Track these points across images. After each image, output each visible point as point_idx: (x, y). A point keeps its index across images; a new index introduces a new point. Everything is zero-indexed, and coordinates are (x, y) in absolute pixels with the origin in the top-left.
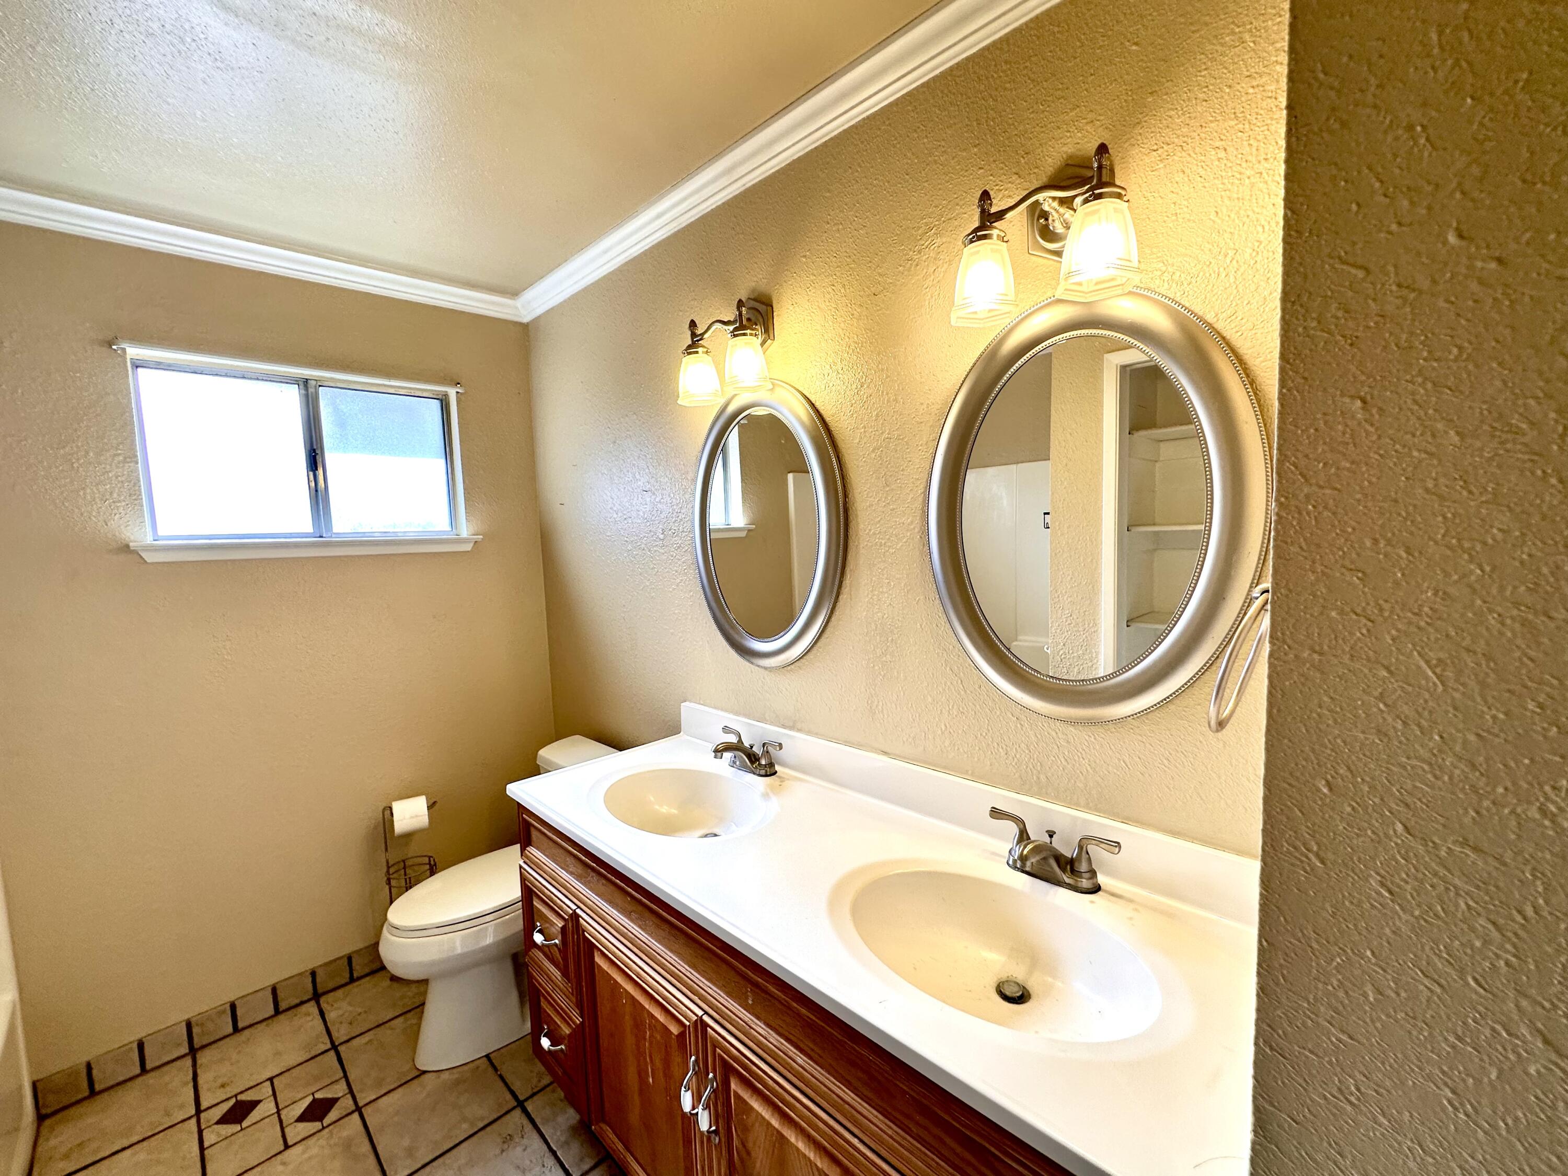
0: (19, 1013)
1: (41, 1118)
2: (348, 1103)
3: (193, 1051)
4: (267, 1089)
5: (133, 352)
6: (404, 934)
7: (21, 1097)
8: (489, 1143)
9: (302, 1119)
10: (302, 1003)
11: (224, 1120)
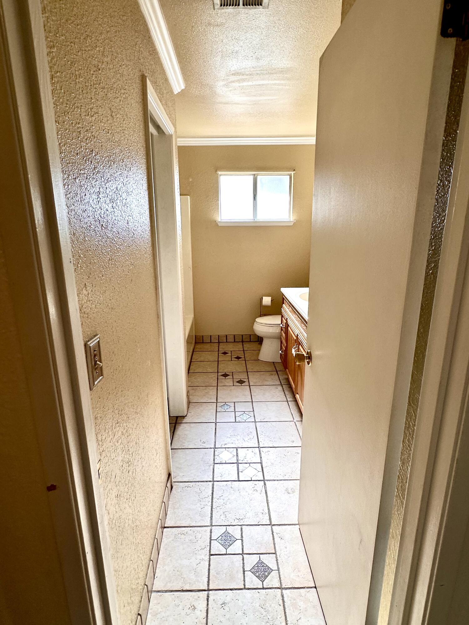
0: (194, 323)
1: (196, 343)
2: (244, 359)
3: (219, 343)
4: (230, 352)
5: (220, 173)
6: (258, 324)
7: (193, 337)
8: (268, 374)
9: (235, 358)
10: (239, 342)
11: (223, 353)
